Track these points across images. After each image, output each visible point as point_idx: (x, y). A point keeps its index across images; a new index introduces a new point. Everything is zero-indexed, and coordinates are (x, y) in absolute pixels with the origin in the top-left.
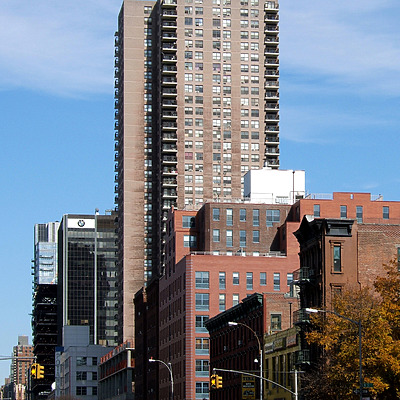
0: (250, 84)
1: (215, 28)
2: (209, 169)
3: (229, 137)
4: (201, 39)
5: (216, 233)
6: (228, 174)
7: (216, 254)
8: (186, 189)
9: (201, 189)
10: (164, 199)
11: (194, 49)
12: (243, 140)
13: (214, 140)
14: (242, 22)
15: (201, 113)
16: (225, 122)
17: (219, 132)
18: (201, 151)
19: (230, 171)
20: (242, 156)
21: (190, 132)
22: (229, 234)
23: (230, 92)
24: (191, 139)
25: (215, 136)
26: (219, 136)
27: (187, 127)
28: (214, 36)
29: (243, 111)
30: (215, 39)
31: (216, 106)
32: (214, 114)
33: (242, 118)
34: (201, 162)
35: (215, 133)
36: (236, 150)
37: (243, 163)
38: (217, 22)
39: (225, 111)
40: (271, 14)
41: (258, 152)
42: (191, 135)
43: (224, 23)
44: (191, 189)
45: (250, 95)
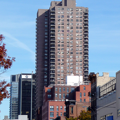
0: (79, 37)
1: (68, 19)
2: (66, 64)
3: (72, 54)
4: (63, 22)
5: (56, 94)
6: (72, 66)
7: (56, 100)
8: (58, 71)
9: (63, 71)
10: (51, 74)
11: (61, 26)
12: (77, 55)
13: (67, 55)
14: (76, 17)
15: (63, 46)
16: (71, 49)
17: (69, 52)
18: (63, 58)
19: (72, 65)
20: (77, 60)
21: (59, 52)
22: (60, 94)
23: (72, 39)
24: (59, 55)
25: (67, 54)
26: (69, 54)
27: (58, 51)
28: (67, 21)
29: (77, 45)
30: (68, 22)
31: (68, 44)
32: (67, 46)
33: (77, 48)
34: (63, 62)
35: (67, 52)
36: (74, 58)
37: (77, 62)
38: (68, 17)
39: (71, 45)
40: (86, 14)
41: (81, 59)
42: (60, 53)
43: (71, 17)
44: (59, 71)
45: (79, 40)
